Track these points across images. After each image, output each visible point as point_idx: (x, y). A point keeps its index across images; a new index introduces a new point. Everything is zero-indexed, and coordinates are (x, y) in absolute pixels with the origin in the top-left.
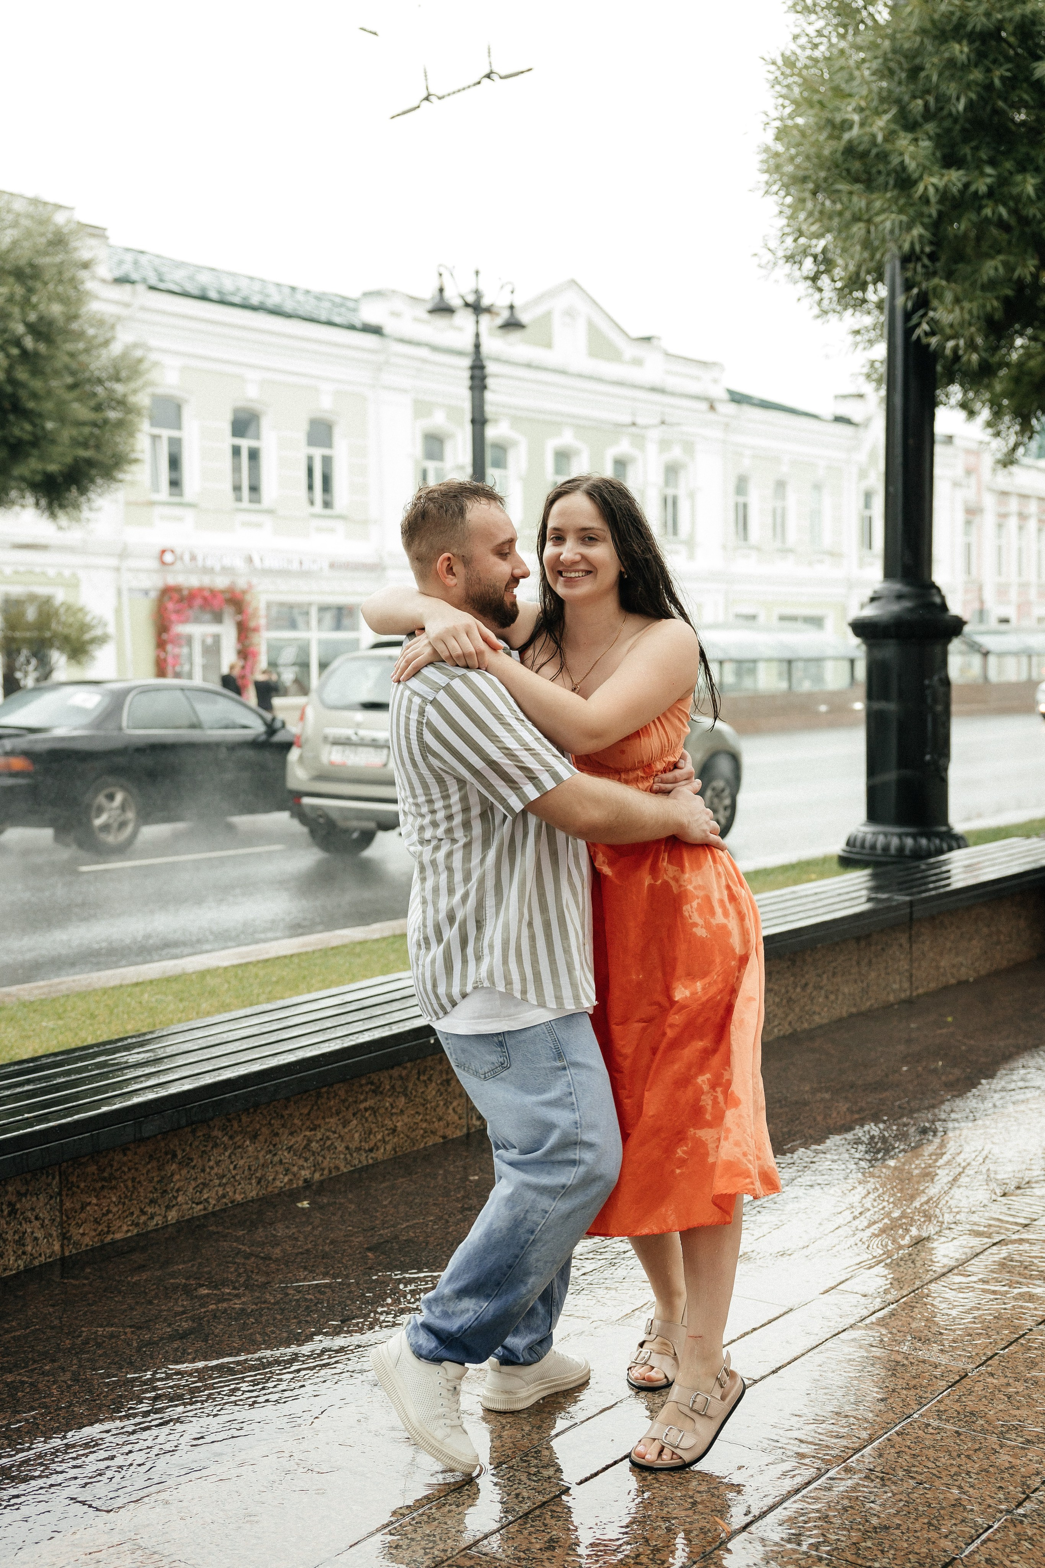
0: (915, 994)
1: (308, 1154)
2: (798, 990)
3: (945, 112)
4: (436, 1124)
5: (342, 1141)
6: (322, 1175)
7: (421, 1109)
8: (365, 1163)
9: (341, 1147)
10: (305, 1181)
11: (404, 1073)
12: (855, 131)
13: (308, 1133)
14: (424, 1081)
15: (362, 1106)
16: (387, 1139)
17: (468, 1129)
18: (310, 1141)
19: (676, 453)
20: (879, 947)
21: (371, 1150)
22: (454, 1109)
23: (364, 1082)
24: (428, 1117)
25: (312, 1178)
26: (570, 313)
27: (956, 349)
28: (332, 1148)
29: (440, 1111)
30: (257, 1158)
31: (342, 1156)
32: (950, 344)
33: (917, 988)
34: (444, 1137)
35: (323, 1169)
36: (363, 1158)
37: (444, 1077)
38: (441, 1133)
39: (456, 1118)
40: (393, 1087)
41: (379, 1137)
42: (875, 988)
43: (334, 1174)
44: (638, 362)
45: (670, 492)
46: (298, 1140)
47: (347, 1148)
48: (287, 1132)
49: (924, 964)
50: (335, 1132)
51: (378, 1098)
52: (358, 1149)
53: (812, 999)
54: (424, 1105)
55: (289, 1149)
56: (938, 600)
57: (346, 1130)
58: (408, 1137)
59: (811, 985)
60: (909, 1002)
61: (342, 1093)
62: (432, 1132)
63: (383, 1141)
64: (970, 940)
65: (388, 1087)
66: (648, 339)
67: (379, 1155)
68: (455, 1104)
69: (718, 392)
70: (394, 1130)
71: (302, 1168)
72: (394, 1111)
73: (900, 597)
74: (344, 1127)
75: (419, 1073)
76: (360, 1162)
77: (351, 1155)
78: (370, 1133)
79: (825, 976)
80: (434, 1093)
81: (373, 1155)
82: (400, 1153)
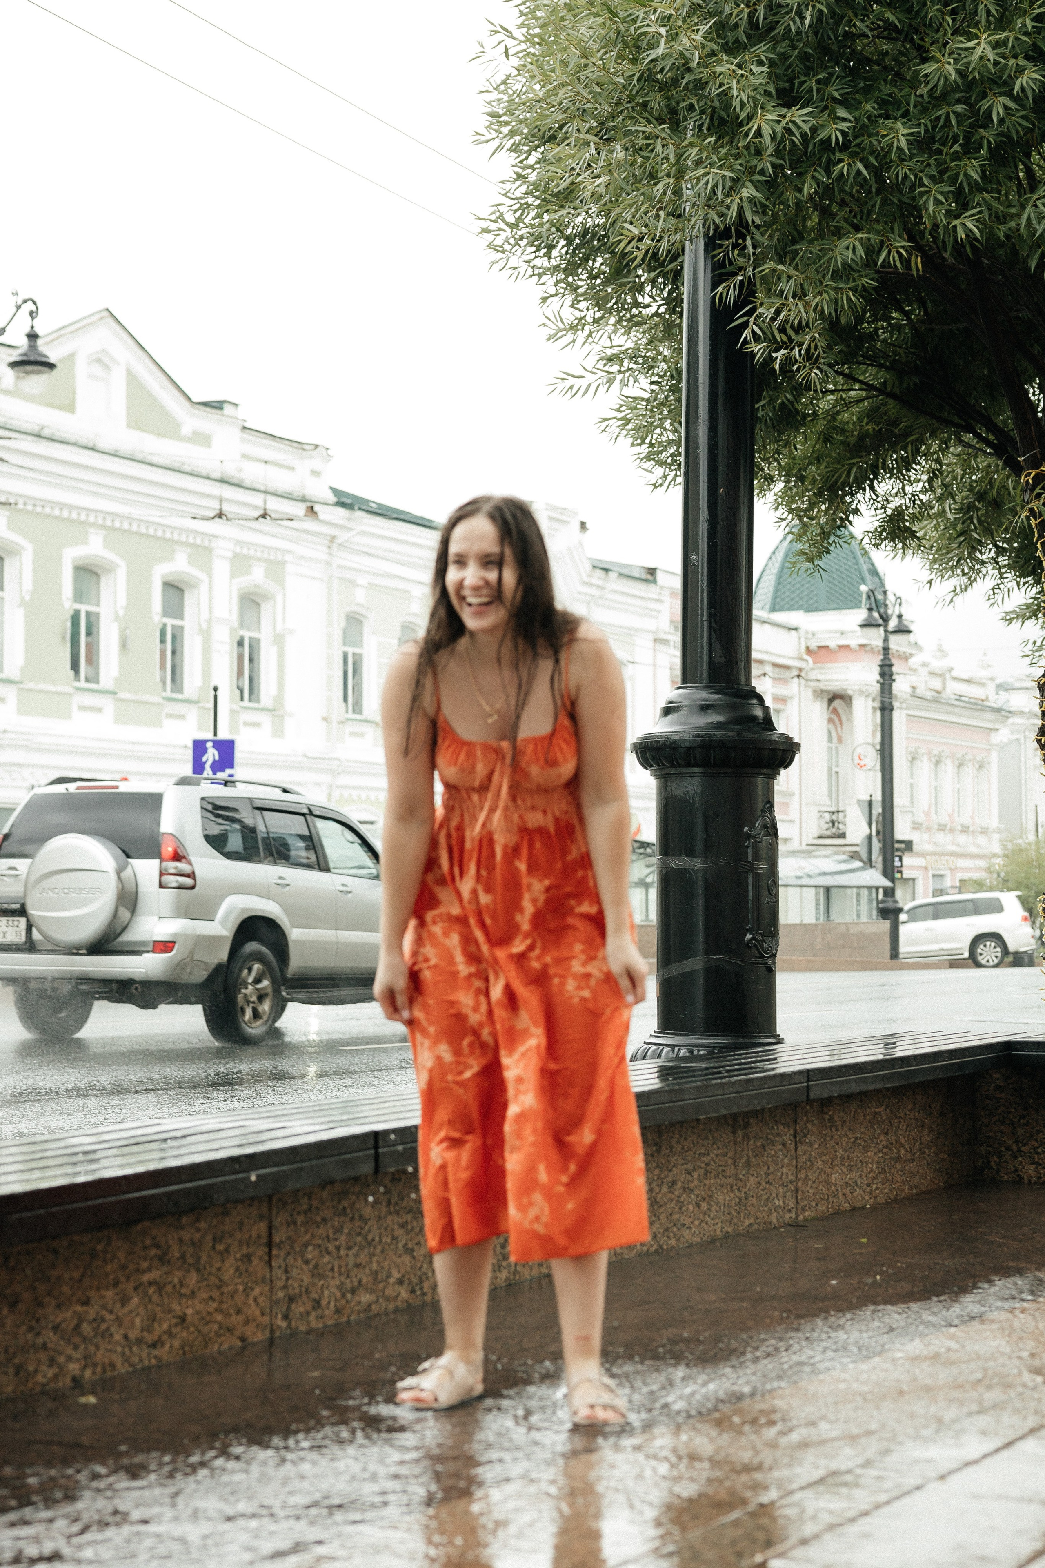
0: (801, 1217)
1: (76, 1340)
2: (665, 1189)
3: (780, 29)
4: (233, 1318)
5: (120, 1326)
6: (94, 1373)
7: (215, 1294)
8: (146, 1363)
9: (118, 1337)
10: (74, 1379)
11: (197, 1236)
12: (660, 50)
13: (79, 1309)
14: (221, 1253)
15: (146, 1278)
16: (174, 1331)
17: (272, 1331)
18: (81, 1321)
19: (258, 575)
20: (759, 1143)
21: (154, 1345)
22: (255, 1299)
23: (148, 1242)
24: (225, 1307)
25: (82, 1376)
26: (101, 360)
27: (788, 361)
28: (107, 1335)
29: (239, 1299)
30: (16, 1337)
31: (119, 1349)
32: (779, 355)
33: (804, 1210)
34: (243, 1339)
35: (95, 1365)
36: (144, 1355)
37: (245, 1250)
38: (238, 1333)
39: (258, 1313)
40: (183, 1256)
41: (165, 1326)
42: (754, 1200)
43: (108, 1374)
44: (202, 439)
45: (247, 634)
46: (66, 1317)
47: (126, 1337)
48: (53, 1302)
49: (812, 1176)
50: (111, 1312)
51: (165, 1269)
52: (140, 1341)
53: (681, 1204)
54: (219, 1288)
55: (56, 1328)
56: (759, 713)
57: (125, 1310)
58: (199, 1332)
59: (680, 1184)
60: (795, 1225)
61: (121, 1255)
62: (229, 1330)
63: (170, 1333)
64: (866, 1149)
65: (177, 1255)
66: (218, 406)
67: (163, 1352)
68: (257, 1291)
69: (320, 491)
70: (183, 1319)
71: (70, 1359)
72: (183, 1291)
73: (705, 708)
74: (123, 1306)
75: (214, 1240)
76: (141, 1360)
77: (131, 1349)
78: (154, 1320)
79: (695, 1175)
80: (231, 1271)
81: (155, 1352)
82: (189, 1356)
